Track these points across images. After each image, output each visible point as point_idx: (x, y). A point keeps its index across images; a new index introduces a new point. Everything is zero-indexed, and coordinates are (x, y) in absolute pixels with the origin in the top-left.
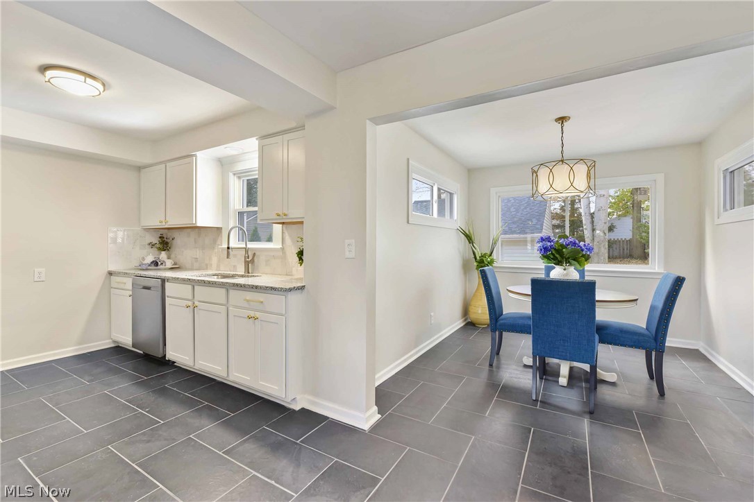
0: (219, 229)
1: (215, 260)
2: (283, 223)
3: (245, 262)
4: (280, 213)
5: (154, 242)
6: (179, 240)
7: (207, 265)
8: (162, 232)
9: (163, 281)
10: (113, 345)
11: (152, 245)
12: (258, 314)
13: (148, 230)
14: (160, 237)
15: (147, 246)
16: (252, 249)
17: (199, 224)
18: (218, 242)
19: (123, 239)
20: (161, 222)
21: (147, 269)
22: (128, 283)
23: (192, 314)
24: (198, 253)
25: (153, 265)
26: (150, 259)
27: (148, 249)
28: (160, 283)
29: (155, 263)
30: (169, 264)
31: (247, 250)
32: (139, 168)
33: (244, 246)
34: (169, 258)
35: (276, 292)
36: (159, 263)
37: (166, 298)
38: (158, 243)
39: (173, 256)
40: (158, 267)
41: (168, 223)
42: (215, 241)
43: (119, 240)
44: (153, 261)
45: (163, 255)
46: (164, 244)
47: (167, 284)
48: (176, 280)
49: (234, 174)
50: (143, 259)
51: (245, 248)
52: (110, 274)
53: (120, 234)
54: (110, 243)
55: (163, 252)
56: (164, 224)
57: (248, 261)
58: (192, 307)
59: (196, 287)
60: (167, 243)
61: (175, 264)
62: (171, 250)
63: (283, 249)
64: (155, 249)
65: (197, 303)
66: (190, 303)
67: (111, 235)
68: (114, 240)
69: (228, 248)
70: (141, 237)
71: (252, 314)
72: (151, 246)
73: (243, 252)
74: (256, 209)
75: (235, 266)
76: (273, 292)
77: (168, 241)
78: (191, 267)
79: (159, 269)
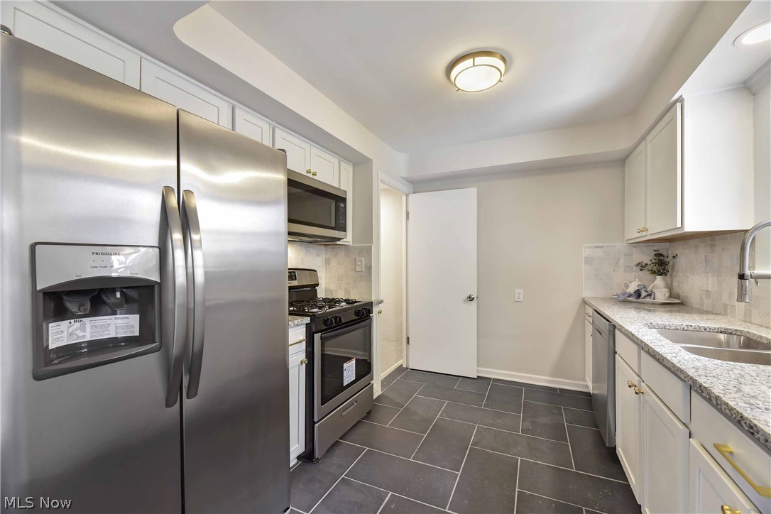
5: (645, 262)
6: (685, 258)
7: (725, 305)
8: (658, 246)
9: (613, 326)
10: (586, 390)
11: (642, 267)
14: (656, 255)
15: (635, 268)
20: (640, 231)
21: (625, 301)
24: (709, 282)
25: (634, 296)
26: (633, 287)
27: (635, 271)
30: (662, 296)
32: (621, 161)
34: (664, 286)
36: (645, 295)
38: (649, 263)
40: (641, 300)
41: (650, 232)
44: (636, 291)
46: (661, 266)
50: (625, 286)
52: (585, 301)
53: (598, 252)
54: (585, 264)
56: (644, 233)
59: (642, 353)
60: (666, 263)
64: (645, 273)
65: (642, 386)
66: (636, 380)
67: (586, 254)
68: (590, 261)
69: (743, 277)
70: (626, 255)
72: (639, 267)
77: (667, 260)
78: (698, 307)
79: (643, 303)
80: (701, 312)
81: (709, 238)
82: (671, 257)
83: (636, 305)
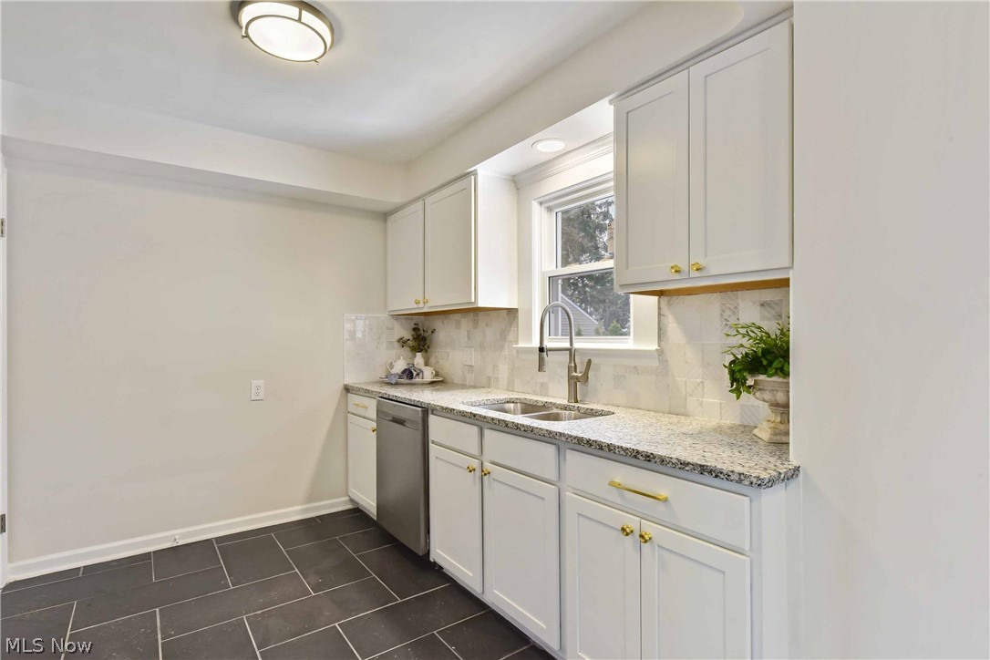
0: (512, 313)
1: (503, 371)
2: (660, 293)
3: (570, 378)
4: (683, 266)
5: (406, 337)
6: (444, 334)
7: (489, 379)
8: (417, 319)
9: (426, 411)
10: (349, 506)
11: (402, 342)
12: (650, 529)
13: (397, 317)
14: (415, 329)
15: (397, 345)
16: (584, 352)
17: (481, 304)
18: (511, 337)
19: (363, 332)
20: (417, 302)
21: (397, 384)
22: (371, 407)
23: (479, 486)
24: (472, 357)
25: (405, 376)
26: (400, 366)
27: (397, 348)
28: (420, 415)
29: (409, 373)
30: (428, 374)
31: (571, 352)
32: (385, 216)
33: (567, 345)
34: (426, 364)
35: (717, 482)
36: (415, 373)
37: (431, 444)
38: (411, 338)
39: (432, 360)
40: (414, 381)
41: (429, 304)
42: (503, 335)
43: (359, 335)
44: (405, 370)
45: (419, 359)
46: (420, 337)
47: (432, 419)
48: (448, 413)
49: (541, 203)
50: (391, 366)
51: (570, 350)
52: (347, 389)
53: (360, 324)
54: (347, 340)
55: (419, 355)
56: (421, 305)
57: (577, 378)
58: (478, 473)
59: (487, 432)
60: (424, 339)
61: (437, 374)
62: (429, 350)
63: (660, 352)
64: (406, 351)
65: (488, 466)
66: (475, 463)
67: (348, 326)
68: (353, 333)
69: (541, 350)
70: (388, 328)
71: (632, 522)
73: (565, 357)
74: (607, 264)
75: (543, 386)
76: (707, 478)
77: (426, 335)
78: (461, 382)
79: (414, 384)
80: (463, 387)
81: (472, 314)
82: (430, 332)
83: (409, 387)
